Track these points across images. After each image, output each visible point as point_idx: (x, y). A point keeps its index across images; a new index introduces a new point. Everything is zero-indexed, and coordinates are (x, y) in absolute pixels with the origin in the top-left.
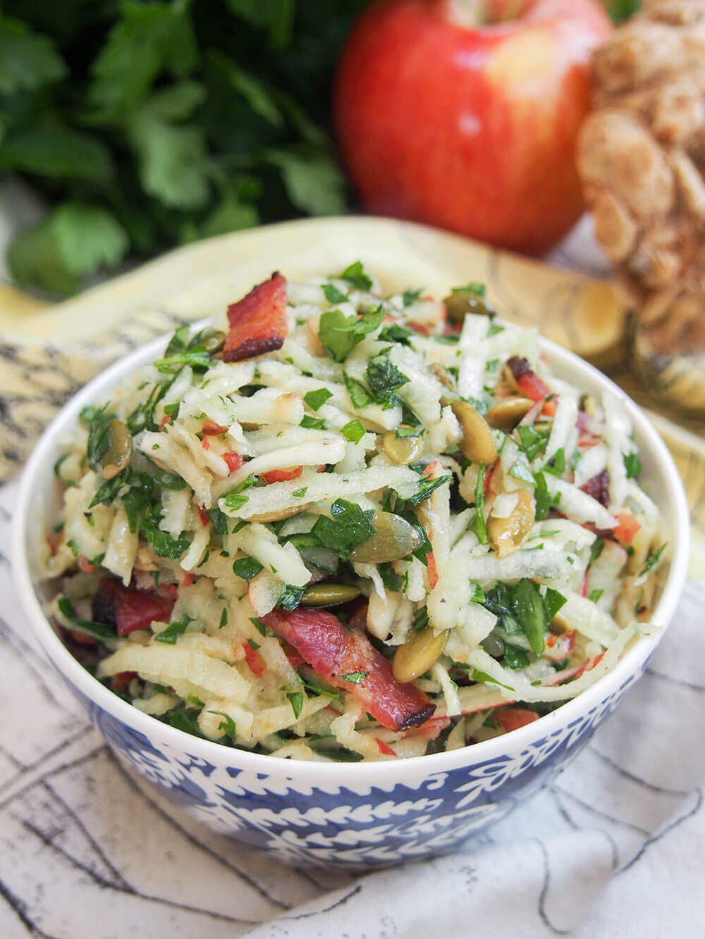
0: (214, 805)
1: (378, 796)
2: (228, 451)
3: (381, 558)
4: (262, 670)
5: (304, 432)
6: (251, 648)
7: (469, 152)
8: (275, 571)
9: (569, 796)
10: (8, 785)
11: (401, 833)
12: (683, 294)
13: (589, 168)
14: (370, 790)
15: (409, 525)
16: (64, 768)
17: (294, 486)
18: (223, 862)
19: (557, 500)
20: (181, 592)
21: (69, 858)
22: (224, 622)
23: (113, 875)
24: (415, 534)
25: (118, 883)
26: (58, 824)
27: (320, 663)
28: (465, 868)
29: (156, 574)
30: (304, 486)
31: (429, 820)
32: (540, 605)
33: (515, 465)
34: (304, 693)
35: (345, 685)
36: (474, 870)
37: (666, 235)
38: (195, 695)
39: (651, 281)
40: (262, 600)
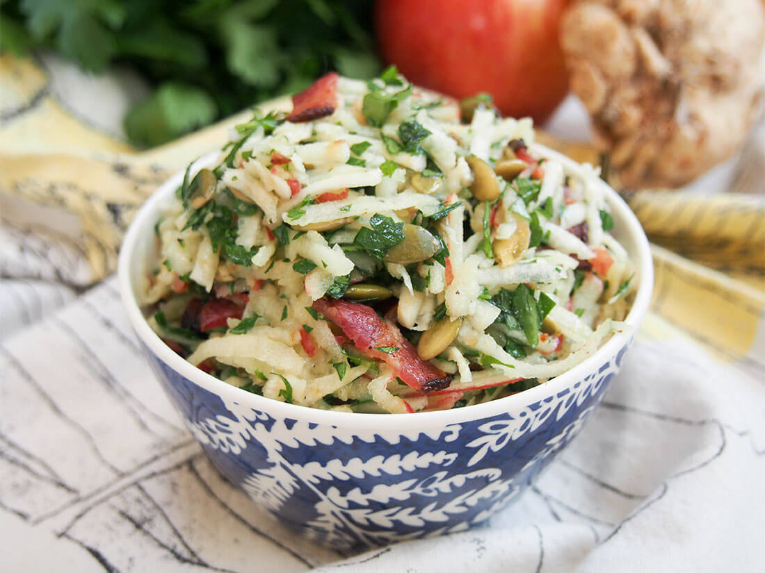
0: (273, 465)
1: (405, 446)
2: (291, 179)
3: (409, 259)
4: (314, 349)
5: (350, 167)
6: (306, 331)
7: (477, 40)
8: (325, 266)
9: (560, 503)
10: (108, 486)
11: (423, 491)
12: (643, 140)
13: (570, 43)
14: (399, 438)
15: (431, 235)
16: (153, 475)
17: (343, 204)
18: (280, 545)
19: (547, 236)
20: (251, 296)
21: (156, 540)
22: (285, 316)
23: (190, 553)
24: (436, 242)
25: (195, 560)
26: (148, 515)
27: (360, 338)
28: (475, 540)
29: (232, 284)
30: (348, 204)
31: (446, 478)
32: (534, 305)
33: (514, 203)
34: (347, 363)
35: (380, 356)
36: (483, 542)
37: (630, 93)
38: (260, 371)
39: (619, 129)
40: (316, 288)
